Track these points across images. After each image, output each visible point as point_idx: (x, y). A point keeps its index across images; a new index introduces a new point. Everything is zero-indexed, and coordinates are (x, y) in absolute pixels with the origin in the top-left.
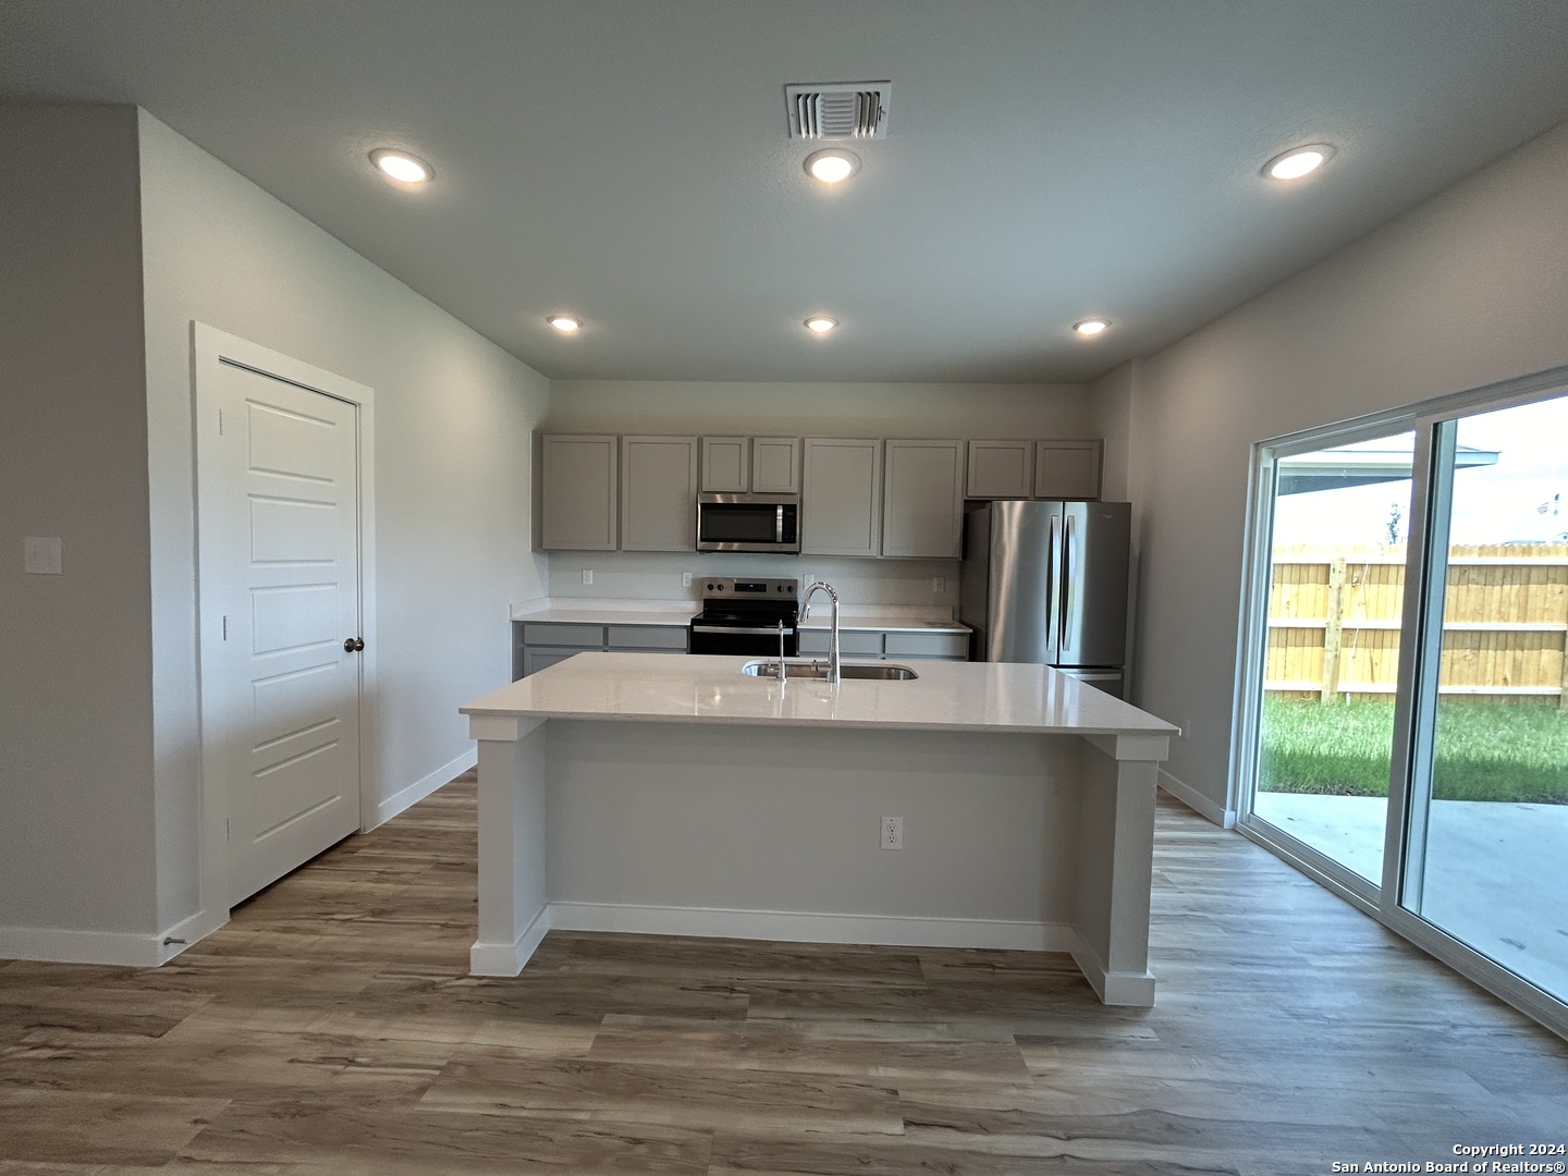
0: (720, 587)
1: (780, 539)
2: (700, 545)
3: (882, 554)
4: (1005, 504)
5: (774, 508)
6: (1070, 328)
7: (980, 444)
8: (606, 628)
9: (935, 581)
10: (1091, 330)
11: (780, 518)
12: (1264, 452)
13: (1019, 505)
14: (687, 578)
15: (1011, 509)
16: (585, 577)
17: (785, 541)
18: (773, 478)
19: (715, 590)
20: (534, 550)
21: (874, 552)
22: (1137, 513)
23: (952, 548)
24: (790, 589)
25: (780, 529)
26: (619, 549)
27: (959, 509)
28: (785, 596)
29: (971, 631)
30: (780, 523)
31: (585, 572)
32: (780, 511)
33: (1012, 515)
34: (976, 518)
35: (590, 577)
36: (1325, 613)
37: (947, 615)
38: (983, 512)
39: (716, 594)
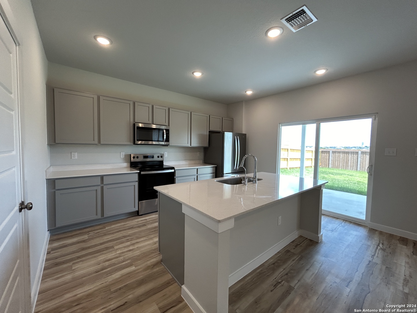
0: (137, 157)
1: (164, 140)
2: (136, 142)
3: (191, 145)
5: (163, 129)
6: (245, 92)
7: (213, 117)
8: (102, 177)
9: (198, 153)
10: (249, 93)
11: (165, 133)
12: (280, 125)
14: (122, 154)
15: (228, 134)
16: (72, 156)
17: (166, 141)
19: (136, 158)
20: (48, 143)
21: (189, 145)
23: (206, 143)
24: (161, 157)
25: (165, 137)
26: (99, 143)
27: (208, 134)
28: (160, 159)
29: (216, 166)
31: (73, 153)
32: (165, 131)
35: (76, 156)
37: (201, 162)
39: (136, 160)
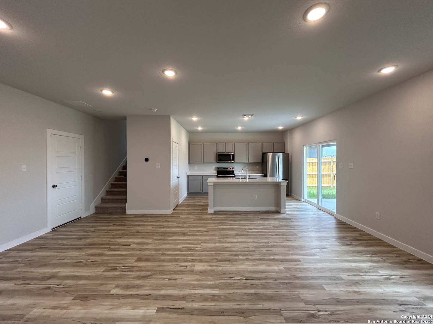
1: (231, 160)
2: (218, 161)
4: (269, 154)
5: (230, 155)
7: (264, 143)
8: (203, 176)
9: (257, 167)
10: (280, 128)
11: (231, 156)
12: (305, 147)
13: (271, 154)
14: (214, 167)
15: (270, 155)
18: (229, 150)
20: (188, 163)
21: (247, 162)
22: (290, 155)
23: (260, 160)
24: (232, 169)
25: (231, 158)
26: (203, 162)
27: (261, 154)
29: (264, 175)
30: (231, 157)
32: (231, 155)
33: (270, 156)
34: (264, 155)
35: (197, 167)
36: (330, 171)
37: (260, 172)
38: (265, 155)
39: (219, 170)
